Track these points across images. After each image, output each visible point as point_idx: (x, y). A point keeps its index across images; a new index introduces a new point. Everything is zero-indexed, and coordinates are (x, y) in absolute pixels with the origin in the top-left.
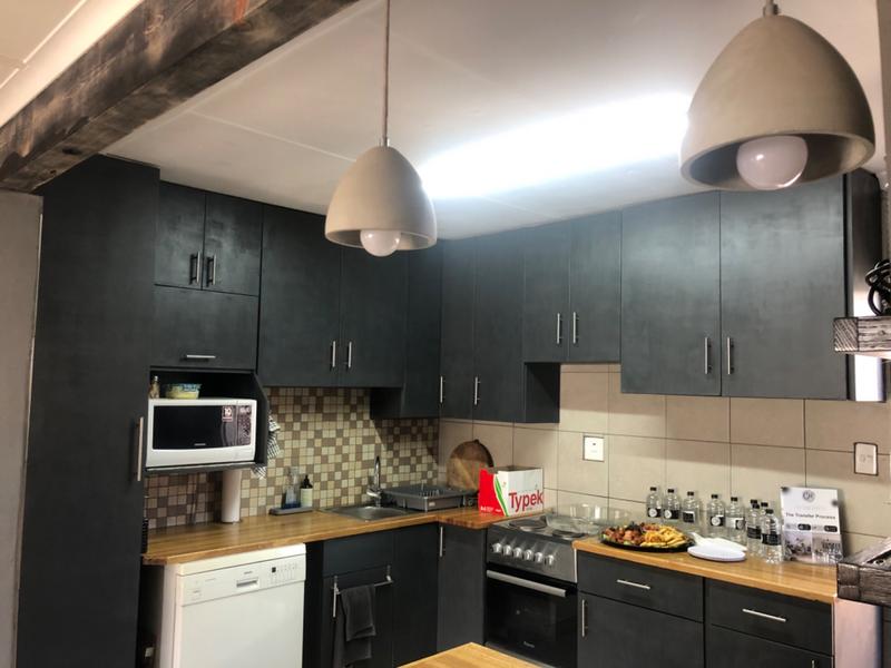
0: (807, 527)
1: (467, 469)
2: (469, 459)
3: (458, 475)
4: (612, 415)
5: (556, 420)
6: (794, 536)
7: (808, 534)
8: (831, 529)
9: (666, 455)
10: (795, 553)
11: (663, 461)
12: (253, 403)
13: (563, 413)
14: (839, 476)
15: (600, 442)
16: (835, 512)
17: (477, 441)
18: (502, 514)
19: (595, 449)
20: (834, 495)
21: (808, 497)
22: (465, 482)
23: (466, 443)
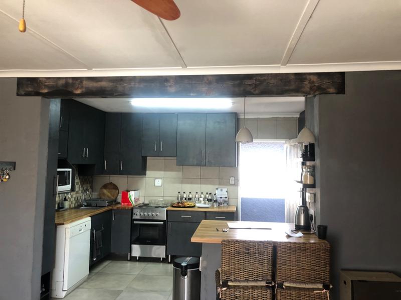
0: (221, 198)
1: (109, 192)
2: (109, 189)
3: (105, 195)
4: (166, 172)
5: (145, 174)
6: (219, 200)
7: (222, 199)
8: (226, 198)
9: (182, 183)
10: (220, 204)
11: (181, 185)
12: (70, 170)
13: (148, 172)
14: (226, 185)
15: (160, 180)
16: (227, 193)
17: (111, 183)
18: (131, 205)
19: (158, 183)
20: (226, 189)
21: (221, 190)
22: (108, 197)
23: (108, 184)
